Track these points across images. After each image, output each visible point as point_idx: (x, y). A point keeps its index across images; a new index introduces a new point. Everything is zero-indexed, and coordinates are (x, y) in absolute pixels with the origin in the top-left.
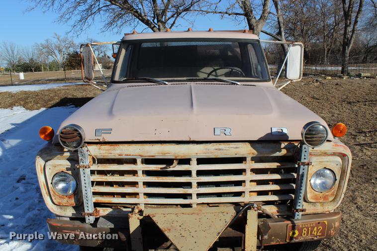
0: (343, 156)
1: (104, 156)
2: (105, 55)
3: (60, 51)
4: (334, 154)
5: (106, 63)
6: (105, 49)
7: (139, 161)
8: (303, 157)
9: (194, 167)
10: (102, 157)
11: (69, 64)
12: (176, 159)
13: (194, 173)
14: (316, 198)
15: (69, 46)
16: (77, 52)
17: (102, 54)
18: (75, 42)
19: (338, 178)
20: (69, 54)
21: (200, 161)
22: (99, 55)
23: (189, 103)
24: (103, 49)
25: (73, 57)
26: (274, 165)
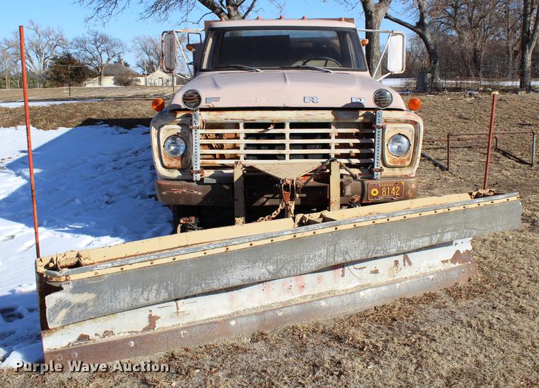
0: (415, 123)
1: (212, 120)
2: (120, 61)
3: (39, 52)
4: (407, 122)
5: (123, 75)
6: (120, 50)
7: (241, 125)
8: (377, 120)
9: (287, 131)
10: (210, 122)
11: (55, 77)
12: (272, 124)
13: (287, 136)
14: (394, 161)
15: (55, 43)
16: (69, 55)
17: (115, 59)
18: (65, 38)
19: (412, 143)
20: (54, 59)
21: (293, 125)
22: (109, 60)
23: (284, 79)
24: (116, 50)
25: (62, 63)
26: (354, 131)
